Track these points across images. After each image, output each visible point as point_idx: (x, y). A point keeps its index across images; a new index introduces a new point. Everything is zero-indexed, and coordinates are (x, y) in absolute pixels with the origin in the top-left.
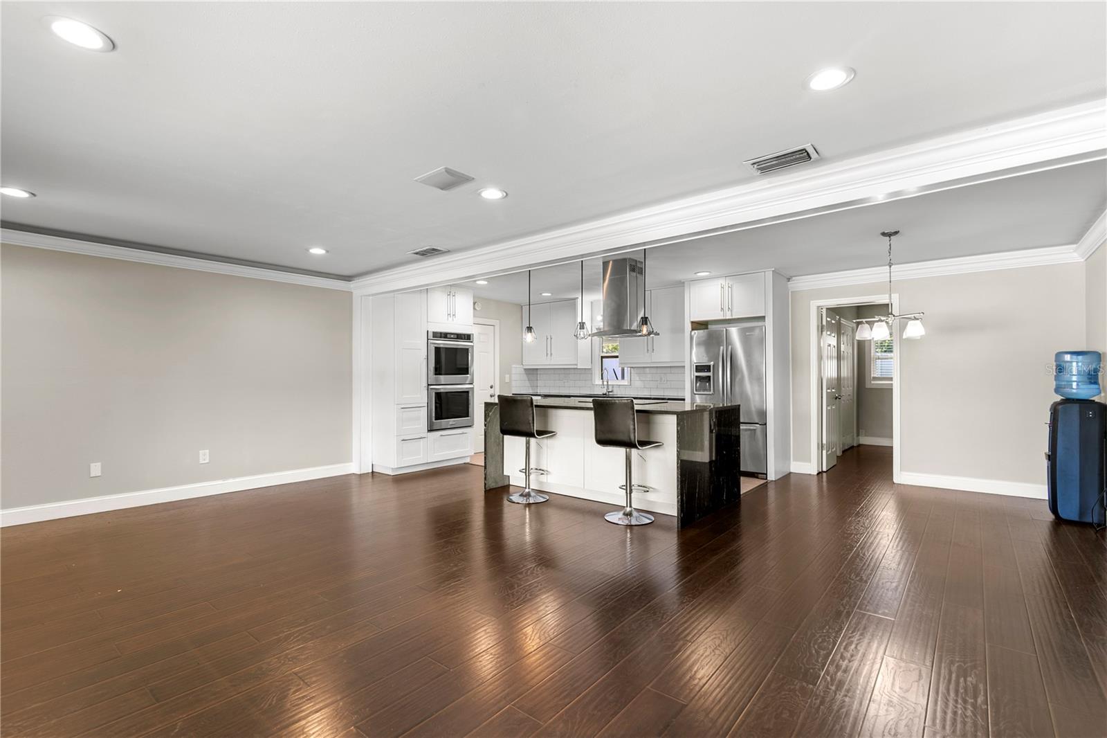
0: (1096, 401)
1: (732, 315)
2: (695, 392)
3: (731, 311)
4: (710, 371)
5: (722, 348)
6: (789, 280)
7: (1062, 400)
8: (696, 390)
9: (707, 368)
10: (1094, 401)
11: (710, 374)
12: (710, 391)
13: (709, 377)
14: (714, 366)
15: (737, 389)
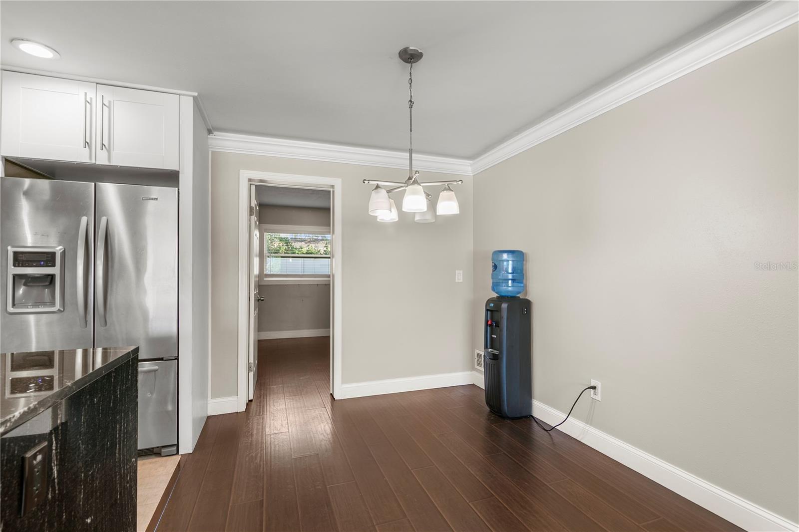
0: (521, 297)
1: (109, 159)
2: (10, 309)
3: (109, 151)
4: (54, 265)
5: (84, 220)
6: (210, 132)
7: (497, 296)
8: (14, 305)
9: (48, 259)
10: (519, 297)
11: (55, 270)
12: (53, 303)
13: (52, 277)
14: (63, 254)
15: (117, 297)
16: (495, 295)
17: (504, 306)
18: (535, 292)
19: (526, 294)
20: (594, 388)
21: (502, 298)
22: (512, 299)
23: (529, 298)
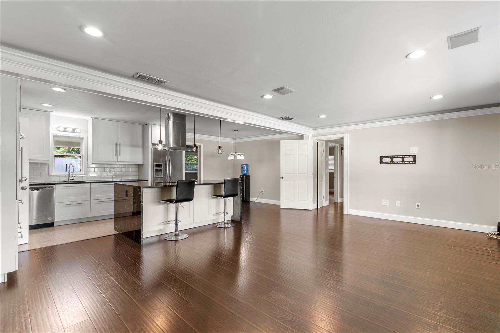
2: (155, 177)
5: (166, 157)
9: (161, 166)
11: (162, 168)
12: (162, 176)
14: (163, 165)
16: (242, 174)
17: (245, 177)
18: (250, 174)
19: (248, 174)
20: (263, 191)
21: (243, 175)
22: (246, 175)
23: (249, 175)
